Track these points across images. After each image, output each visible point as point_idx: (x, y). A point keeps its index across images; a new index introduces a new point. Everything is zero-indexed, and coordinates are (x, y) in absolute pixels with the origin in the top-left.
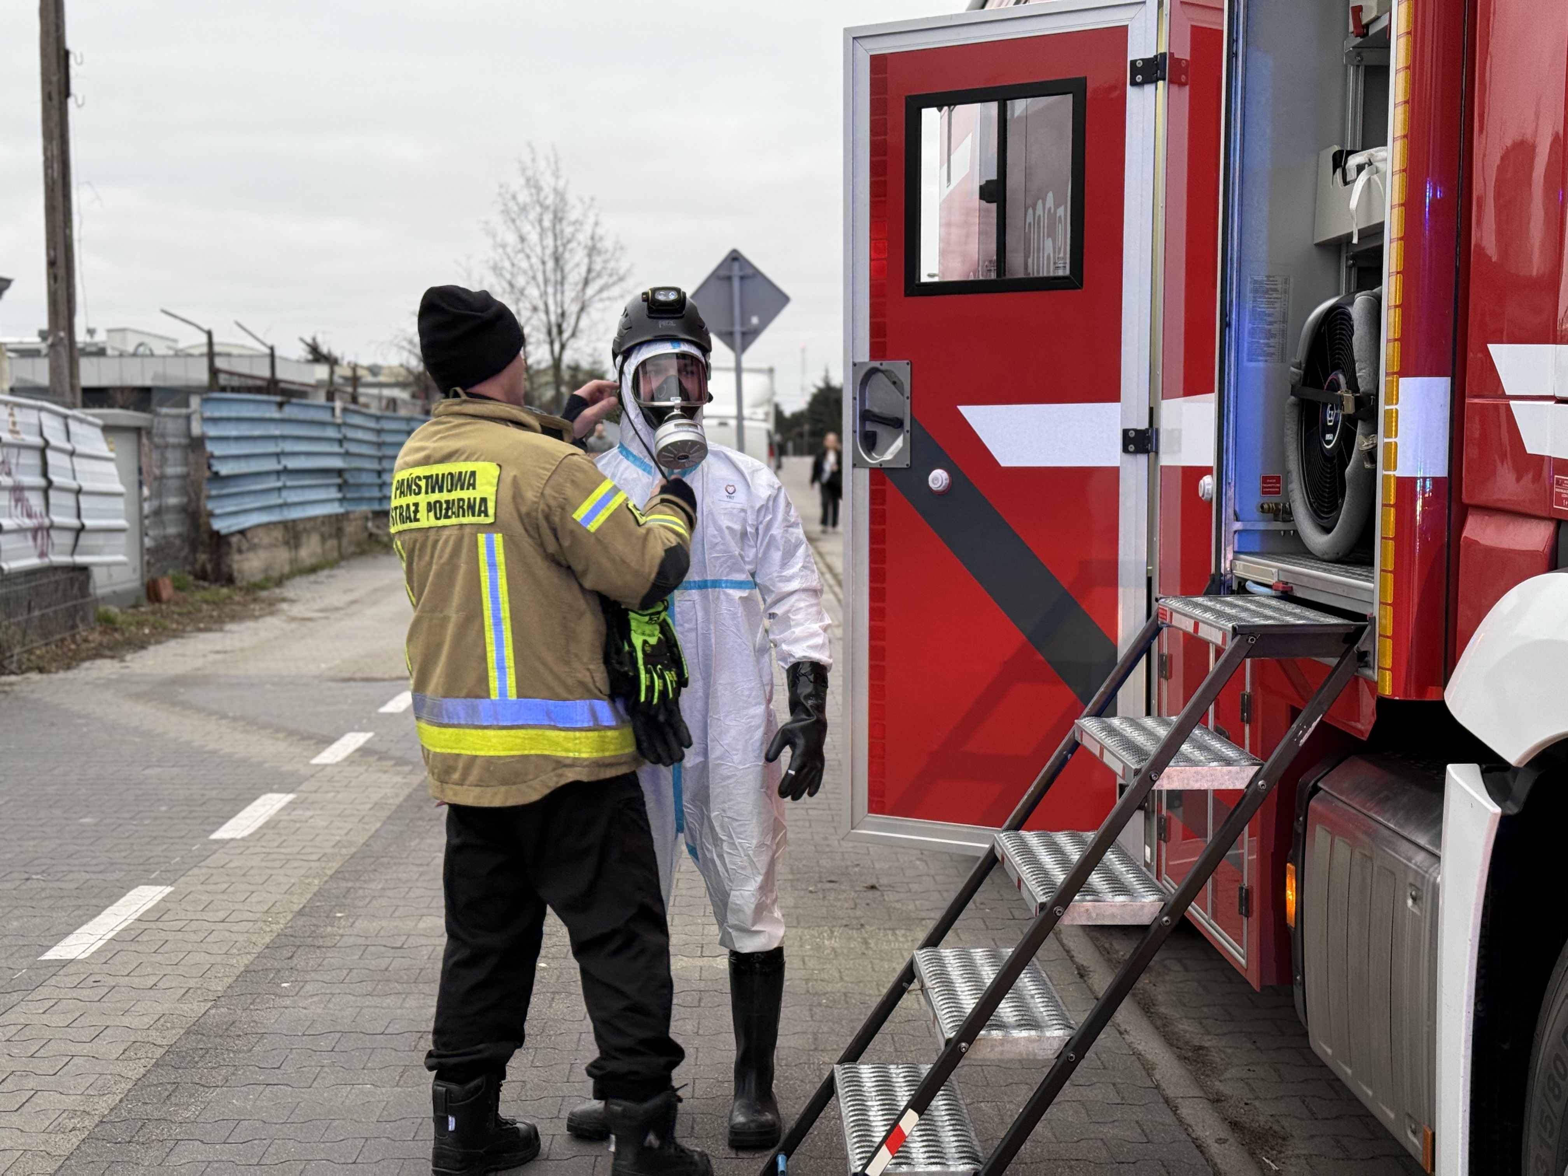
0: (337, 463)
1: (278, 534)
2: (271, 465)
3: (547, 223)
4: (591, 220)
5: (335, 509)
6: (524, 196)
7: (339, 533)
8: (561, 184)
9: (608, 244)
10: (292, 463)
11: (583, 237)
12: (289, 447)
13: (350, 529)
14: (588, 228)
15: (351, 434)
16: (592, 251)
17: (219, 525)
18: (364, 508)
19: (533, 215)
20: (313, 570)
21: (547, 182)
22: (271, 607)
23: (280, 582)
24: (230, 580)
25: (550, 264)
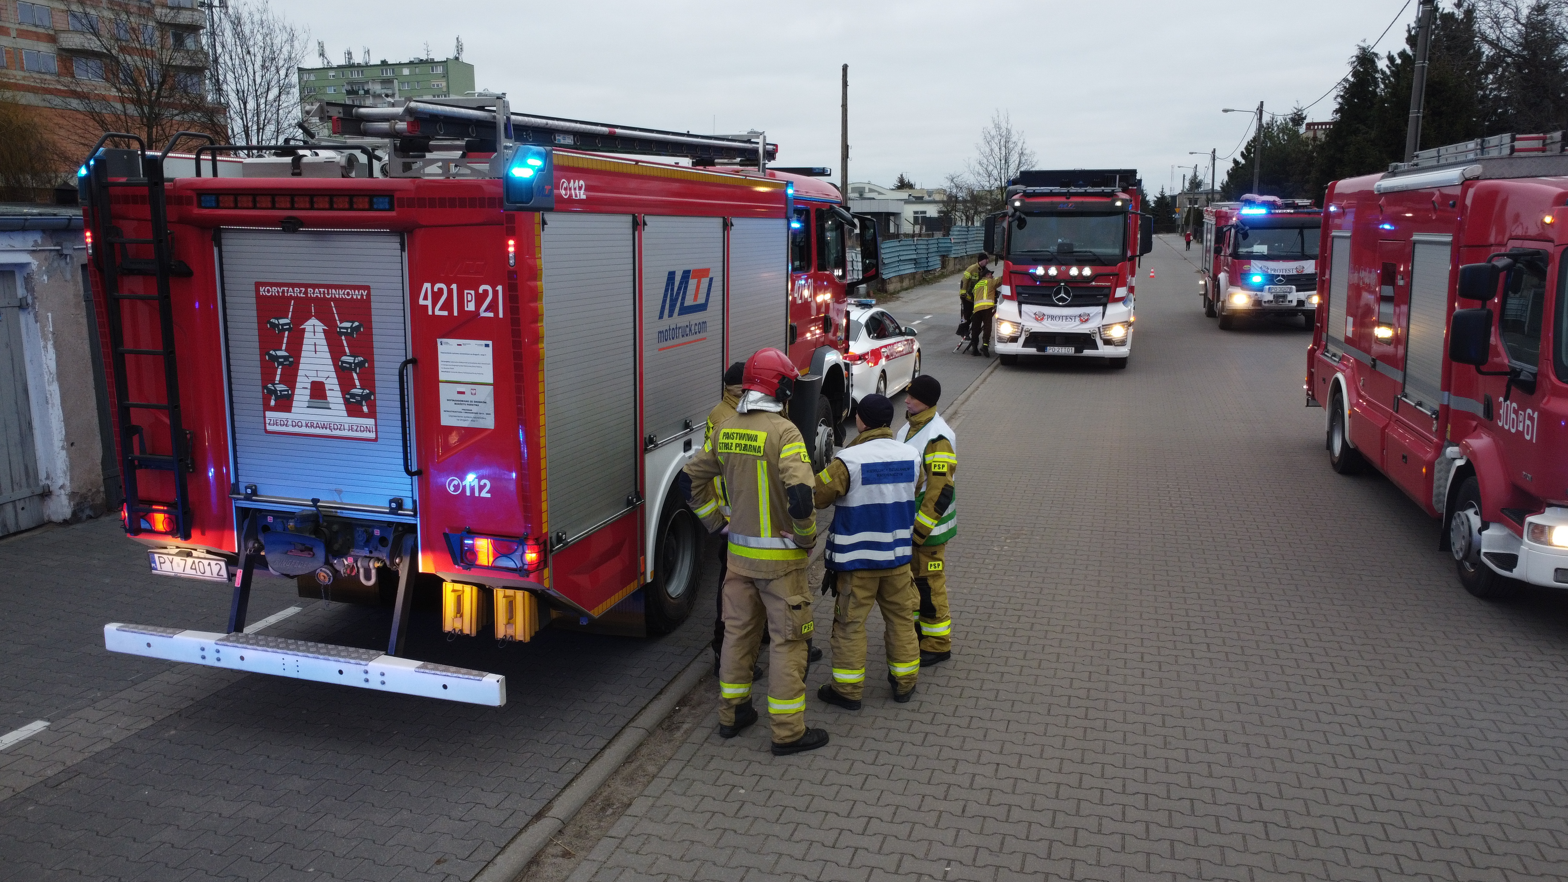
0: (914, 257)
1: (898, 279)
2: (897, 259)
3: (1002, 143)
4: (1022, 141)
5: (913, 271)
6: (993, 132)
7: (914, 278)
8: (1009, 127)
9: (1027, 152)
10: (902, 258)
11: (1018, 149)
12: (901, 253)
13: (917, 276)
14: (1020, 145)
15: (919, 247)
16: (1022, 154)
17: (884, 277)
18: (922, 270)
19: (997, 140)
20: (906, 289)
21: (1004, 125)
22: (898, 298)
23: (899, 292)
24: (886, 292)
25: (1003, 162)
